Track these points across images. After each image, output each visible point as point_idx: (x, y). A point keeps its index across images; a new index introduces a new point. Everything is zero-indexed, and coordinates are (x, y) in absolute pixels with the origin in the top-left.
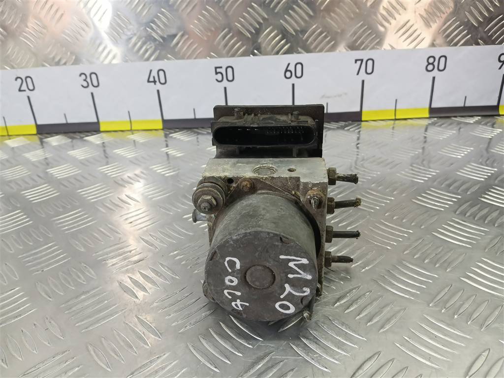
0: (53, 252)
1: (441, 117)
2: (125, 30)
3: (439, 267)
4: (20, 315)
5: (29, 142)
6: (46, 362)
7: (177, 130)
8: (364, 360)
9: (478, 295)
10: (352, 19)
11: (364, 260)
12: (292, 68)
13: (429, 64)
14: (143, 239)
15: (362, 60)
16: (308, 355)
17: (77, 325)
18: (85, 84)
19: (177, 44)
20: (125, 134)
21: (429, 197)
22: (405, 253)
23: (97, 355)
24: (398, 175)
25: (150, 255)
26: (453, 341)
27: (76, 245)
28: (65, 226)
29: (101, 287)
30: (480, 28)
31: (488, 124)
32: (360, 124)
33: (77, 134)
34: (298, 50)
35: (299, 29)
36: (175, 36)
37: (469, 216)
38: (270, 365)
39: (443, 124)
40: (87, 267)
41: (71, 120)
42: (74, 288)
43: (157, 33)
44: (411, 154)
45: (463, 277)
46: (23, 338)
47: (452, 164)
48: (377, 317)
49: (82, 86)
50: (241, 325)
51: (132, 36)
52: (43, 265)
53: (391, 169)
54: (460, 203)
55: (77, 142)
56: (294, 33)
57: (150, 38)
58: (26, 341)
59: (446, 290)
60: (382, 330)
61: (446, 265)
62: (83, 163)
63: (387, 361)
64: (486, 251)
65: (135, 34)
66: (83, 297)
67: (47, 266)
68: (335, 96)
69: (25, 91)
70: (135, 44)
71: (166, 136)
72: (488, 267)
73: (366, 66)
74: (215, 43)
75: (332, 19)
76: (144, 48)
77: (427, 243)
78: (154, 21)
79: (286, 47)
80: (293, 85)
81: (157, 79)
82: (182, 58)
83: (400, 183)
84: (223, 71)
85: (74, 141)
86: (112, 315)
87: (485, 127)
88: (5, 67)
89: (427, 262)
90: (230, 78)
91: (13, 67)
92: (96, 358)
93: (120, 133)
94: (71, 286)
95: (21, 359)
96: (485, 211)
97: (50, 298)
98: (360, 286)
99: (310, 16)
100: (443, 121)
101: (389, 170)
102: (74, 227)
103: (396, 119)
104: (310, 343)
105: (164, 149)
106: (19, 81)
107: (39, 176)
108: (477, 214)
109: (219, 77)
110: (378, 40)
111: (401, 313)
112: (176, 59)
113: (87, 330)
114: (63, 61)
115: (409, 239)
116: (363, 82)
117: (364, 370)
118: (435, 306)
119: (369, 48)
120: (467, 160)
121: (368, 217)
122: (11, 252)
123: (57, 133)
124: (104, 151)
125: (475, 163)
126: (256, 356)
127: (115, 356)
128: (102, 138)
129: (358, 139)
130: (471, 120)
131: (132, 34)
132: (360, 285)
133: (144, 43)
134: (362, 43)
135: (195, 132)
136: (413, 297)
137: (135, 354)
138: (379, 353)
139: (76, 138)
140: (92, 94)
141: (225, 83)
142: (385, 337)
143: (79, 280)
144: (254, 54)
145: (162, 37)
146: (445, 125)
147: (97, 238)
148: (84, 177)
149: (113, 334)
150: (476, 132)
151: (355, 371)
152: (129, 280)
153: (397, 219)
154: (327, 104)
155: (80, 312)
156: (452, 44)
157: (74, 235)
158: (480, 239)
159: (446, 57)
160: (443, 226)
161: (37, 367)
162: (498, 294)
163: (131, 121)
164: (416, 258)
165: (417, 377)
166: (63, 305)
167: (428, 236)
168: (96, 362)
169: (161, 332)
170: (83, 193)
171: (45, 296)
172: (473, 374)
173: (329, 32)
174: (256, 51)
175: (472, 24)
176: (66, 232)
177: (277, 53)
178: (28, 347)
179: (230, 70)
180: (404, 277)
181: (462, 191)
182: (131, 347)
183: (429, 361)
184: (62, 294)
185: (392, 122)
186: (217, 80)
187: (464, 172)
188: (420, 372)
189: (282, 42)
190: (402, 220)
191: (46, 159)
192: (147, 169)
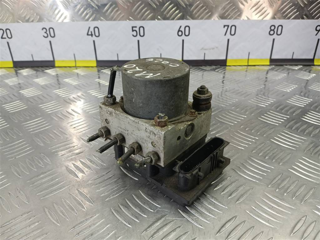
0: (22, 146)
1: (277, 65)
3: (275, 162)
5: (8, 72)
6: (16, 219)
7: (106, 67)
8: (226, 222)
9: (299, 180)
12: (182, 29)
13: (271, 30)
14: (82, 139)
15: (228, 26)
16: (190, 217)
17: (38, 194)
18: (46, 35)
19: (107, 10)
20: (72, 69)
21: (269, 116)
22: (253, 152)
23: (51, 215)
24: (249, 101)
25: (87, 149)
26: (283, 210)
27: (38, 141)
28: (31, 129)
29: (54, 170)
30: (305, 8)
31: (307, 71)
32: (226, 68)
33: (40, 68)
34: (187, 17)
35: (188, 3)
36: (106, 5)
37: (294, 129)
38: (165, 223)
39: (278, 70)
40: (45, 156)
41: (36, 59)
42: (36, 170)
43: (95, 3)
44: (258, 88)
45: (290, 169)
46: (1, 202)
47: (284, 96)
48: (235, 193)
49: (44, 36)
50: (146, 196)
52: (16, 154)
53: (245, 97)
54: (288, 121)
55: (40, 73)
56: (185, 6)
57: (89, 6)
58: (3, 205)
59: (279, 177)
60: (237, 202)
61: (279, 160)
62: (43, 87)
63: (241, 222)
64: (305, 152)
65: (79, 3)
66: (42, 176)
67: (18, 155)
68: (210, 49)
69: (5, 38)
70: (80, 10)
71: (99, 71)
72: (307, 163)
73: (231, 30)
74: (133, 11)
76: (85, 12)
77: (267, 146)
79: (179, 15)
80: (183, 41)
81: (93, 33)
82: (111, 19)
83: (250, 107)
84: (137, 29)
85: (38, 73)
86: (61, 188)
87: (305, 72)
89: (267, 159)
90: (142, 34)
92: (50, 216)
93: (69, 68)
94: (34, 168)
96: (305, 126)
97: (20, 176)
100: (278, 67)
101: (243, 98)
102: (37, 130)
103: (248, 66)
105: (97, 80)
106: (1, 31)
107: (14, 95)
108: (299, 128)
109: (135, 33)
110: (239, 13)
111: (250, 191)
112: (107, 20)
113: (44, 198)
114: (31, 20)
115: (256, 143)
116: (228, 40)
117: (226, 227)
118: (272, 187)
119: (233, 18)
120: (293, 94)
121: (229, 128)
123: (27, 67)
124: (58, 80)
125: (298, 95)
126: (156, 217)
127: (63, 216)
128: (56, 71)
129: (224, 77)
130: (296, 68)
131: (77, 3)
133: (85, 9)
134: (229, 15)
136: (258, 181)
137: (76, 214)
138: (236, 217)
139: (39, 71)
140: (50, 42)
141: (138, 37)
142: (240, 207)
143: (40, 165)
144: (158, 19)
145: (97, 5)
146: (280, 70)
147: (51, 137)
148: (44, 97)
149: (62, 201)
150: (299, 75)
151: (220, 228)
152: (72, 165)
153: (248, 130)
154: (205, 54)
155: (39, 186)
156: (286, 18)
157: (37, 135)
158: (301, 144)
159: (282, 26)
160: (278, 135)
161: (11, 222)
162: (312, 180)
163: (75, 61)
164: (260, 156)
165: (260, 233)
166: (29, 181)
167: (268, 142)
168: (50, 219)
169: (93, 200)
170: (43, 107)
171: (17, 175)
172: (296, 232)
173: (207, 7)
174: (159, 17)
175: (300, 5)
176: (32, 133)
177: (173, 19)
178: (5, 209)
179: (142, 29)
180: (252, 168)
181: (291, 113)
182: (73, 210)
183: (268, 223)
184: (28, 174)
185: (246, 67)
186: (133, 35)
187: (291, 100)
188: (262, 230)
189: (177, 12)
190: (252, 131)
191: (19, 84)
192: (86, 92)
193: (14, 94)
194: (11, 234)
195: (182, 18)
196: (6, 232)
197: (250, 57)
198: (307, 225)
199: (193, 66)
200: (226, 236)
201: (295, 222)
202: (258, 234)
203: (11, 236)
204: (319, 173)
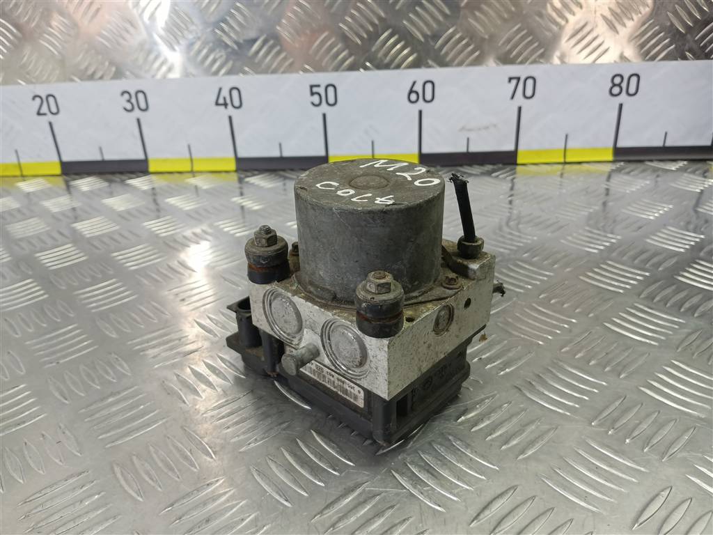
0: (74, 337)
1: (630, 161)
2: (186, 32)
3: (609, 371)
4: (24, 422)
5: (49, 185)
6: (55, 487)
7: (256, 172)
8: (493, 497)
9: (661, 411)
10: (505, 20)
11: (504, 358)
12: (418, 88)
13: (614, 85)
14: (198, 323)
15: (518, 79)
16: (415, 487)
17: (101, 437)
18: (129, 106)
19: (257, 52)
20: (183, 176)
21: (604, 273)
22: (563, 350)
23: (126, 480)
24: (562, 241)
25: (206, 344)
26: (620, 475)
27: (106, 328)
28: (92, 303)
29: (136, 387)
30: (689, 36)
31: (697, 172)
32: (515, 169)
33: (118, 175)
34: (428, 63)
35: (429, 33)
36: (254, 41)
37: (659, 301)
38: (361, 499)
39: (632, 171)
40: (119, 359)
41: (109, 156)
42: (98, 387)
43: (230, 37)
44: (583, 213)
45: (643, 387)
46: (26, 453)
47: (640, 228)
48: (516, 438)
49: (125, 109)
50: (326, 443)
51: (194, 40)
52: (59, 355)
53: (553, 232)
54: (647, 282)
55: (116, 187)
56: (422, 40)
57: (220, 44)
58: (30, 457)
59: (617, 403)
60: (521, 457)
61: (620, 368)
62: (123, 217)
63: (526, 499)
64: (678, 351)
65: (199, 38)
66: (111, 400)
67: (64, 357)
68: (480, 129)
69: (45, 114)
70: (199, 51)
71: (240, 180)
72: (681, 373)
73: (525, 87)
74: (311, 52)
75: (476, 19)
76: (211, 58)
77: (596, 337)
78: (226, 20)
79: (411, 59)
80: (420, 112)
81: (228, 101)
82: (265, 71)
83: (563, 254)
84: (321, 90)
85: (113, 185)
86: (149, 425)
87: (692, 176)
88: (20, 81)
89: (594, 365)
90: (331, 100)
91: (28, 82)
92: (123, 482)
93: (177, 175)
94: (95, 384)
95: (21, 481)
96: (682, 295)
97: (66, 399)
98: (495, 395)
99: (445, 16)
100: (632, 166)
101: (549, 235)
102: (105, 305)
103: (565, 163)
104: (420, 471)
105: (237, 200)
106: (38, 100)
107: (61, 234)
108: (670, 299)
109: (316, 99)
110: (542, 50)
111: (551, 434)
112: (257, 73)
113: (113, 444)
114: (99, 74)
115: (570, 331)
116: (520, 109)
117: (493, 510)
118: (600, 425)
119: (528, 62)
120: (662, 223)
121: (515, 299)
122: (17, 336)
123: (89, 174)
124: (155, 201)
125: (673, 227)
126: (344, 486)
127: (150, 482)
128: (151, 182)
129: (512, 189)
130: (673, 167)
131: (194, 38)
132: (496, 392)
133: (211, 51)
134: (520, 54)
135: (281, 176)
136: (568, 411)
137: (177, 479)
138: (514, 488)
139: (115, 182)
140: (138, 121)
141: (324, 108)
142: (525, 466)
143: (107, 377)
144: (366, 68)
145: (236, 43)
146: (636, 172)
147: (135, 320)
148: (123, 236)
149: (149, 452)
150: (679, 183)
151: (479, 511)
152: (175, 378)
153: (556, 303)
154: (468, 139)
155: (105, 420)
156: (647, 58)
157: (104, 316)
158: (671, 333)
159: (638, 76)
160: (620, 314)
161: (43, 492)
162: (690, 411)
163: (192, 160)
164: (578, 358)
165: (566, 523)
166: (84, 410)
167: (598, 328)
168: (123, 488)
169: (214, 450)
170: (120, 257)
171: (59, 397)
172: (644, 521)
173: (471, 39)
174: (368, 64)
175: (678, 29)
176: (94, 311)
177: (398, 67)
178: (32, 465)
179: (331, 90)
180: (559, 385)
181: (653, 265)
182: (171, 469)
183: (585, 501)
184: (83, 395)
185: (560, 167)
186: (313, 104)
187: (656, 238)
188: (571, 516)
189: (405, 52)
190: (563, 305)
191: (74, 209)
192: (211, 226)
193: (61, 230)
194: (43, 516)
195: (416, 64)
196: (34, 514)
197: (570, 145)
198: (671, 507)
199: (443, 166)
200: (492, 528)
201: (644, 500)
202: (562, 525)
203: (42, 521)
204: (710, 397)
